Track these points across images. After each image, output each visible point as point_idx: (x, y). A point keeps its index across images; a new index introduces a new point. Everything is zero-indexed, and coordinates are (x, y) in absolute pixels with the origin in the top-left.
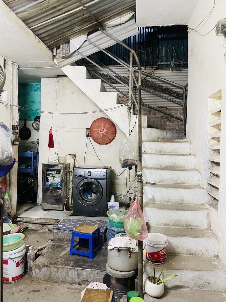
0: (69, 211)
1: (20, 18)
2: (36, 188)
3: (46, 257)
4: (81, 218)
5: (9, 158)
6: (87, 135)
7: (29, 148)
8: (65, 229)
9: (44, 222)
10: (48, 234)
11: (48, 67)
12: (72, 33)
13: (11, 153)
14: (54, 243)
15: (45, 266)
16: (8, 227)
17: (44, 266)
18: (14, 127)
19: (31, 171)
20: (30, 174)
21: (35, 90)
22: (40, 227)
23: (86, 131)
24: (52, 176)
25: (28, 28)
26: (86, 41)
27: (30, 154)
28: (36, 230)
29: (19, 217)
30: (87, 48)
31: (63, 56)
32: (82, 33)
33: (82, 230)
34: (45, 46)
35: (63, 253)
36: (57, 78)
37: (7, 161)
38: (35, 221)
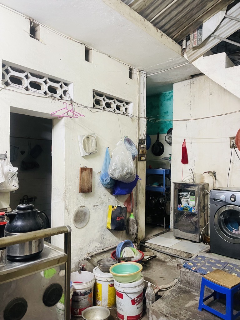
0: (206, 244)
1: (136, 11)
2: (169, 210)
3: (167, 303)
4: (221, 258)
5: (129, 175)
6: (232, 145)
7: (162, 165)
8: (195, 269)
9: (173, 253)
10: (176, 269)
11: (178, 67)
12: (204, 13)
13: (131, 169)
14: (181, 285)
15: (164, 315)
16: (131, 252)
17: (162, 314)
18: (141, 142)
19: (163, 191)
20: (162, 193)
21: (168, 99)
22: (169, 258)
23: (230, 141)
24: (185, 198)
25: (146, 20)
26: (225, 18)
27: (161, 171)
28: (164, 262)
29: (147, 241)
30: (227, 27)
31: (194, 46)
32: (219, 9)
33: (216, 279)
34: (171, 40)
35: (191, 303)
36: (192, 79)
37: (127, 178)
38: (163, 250)
